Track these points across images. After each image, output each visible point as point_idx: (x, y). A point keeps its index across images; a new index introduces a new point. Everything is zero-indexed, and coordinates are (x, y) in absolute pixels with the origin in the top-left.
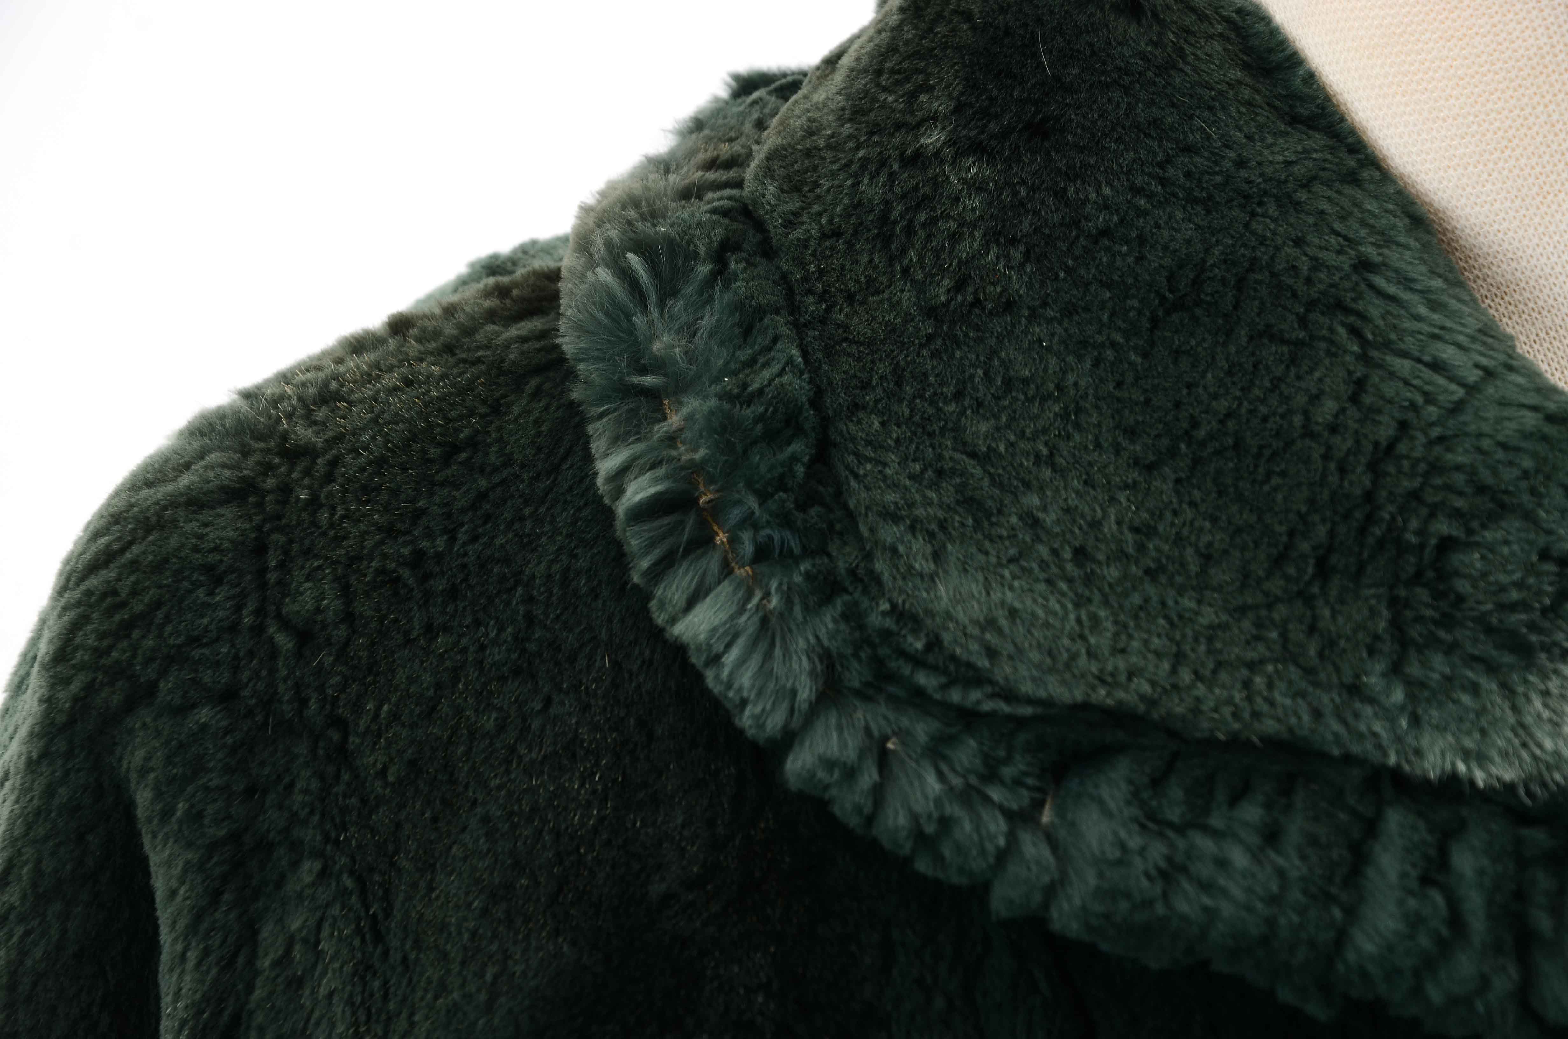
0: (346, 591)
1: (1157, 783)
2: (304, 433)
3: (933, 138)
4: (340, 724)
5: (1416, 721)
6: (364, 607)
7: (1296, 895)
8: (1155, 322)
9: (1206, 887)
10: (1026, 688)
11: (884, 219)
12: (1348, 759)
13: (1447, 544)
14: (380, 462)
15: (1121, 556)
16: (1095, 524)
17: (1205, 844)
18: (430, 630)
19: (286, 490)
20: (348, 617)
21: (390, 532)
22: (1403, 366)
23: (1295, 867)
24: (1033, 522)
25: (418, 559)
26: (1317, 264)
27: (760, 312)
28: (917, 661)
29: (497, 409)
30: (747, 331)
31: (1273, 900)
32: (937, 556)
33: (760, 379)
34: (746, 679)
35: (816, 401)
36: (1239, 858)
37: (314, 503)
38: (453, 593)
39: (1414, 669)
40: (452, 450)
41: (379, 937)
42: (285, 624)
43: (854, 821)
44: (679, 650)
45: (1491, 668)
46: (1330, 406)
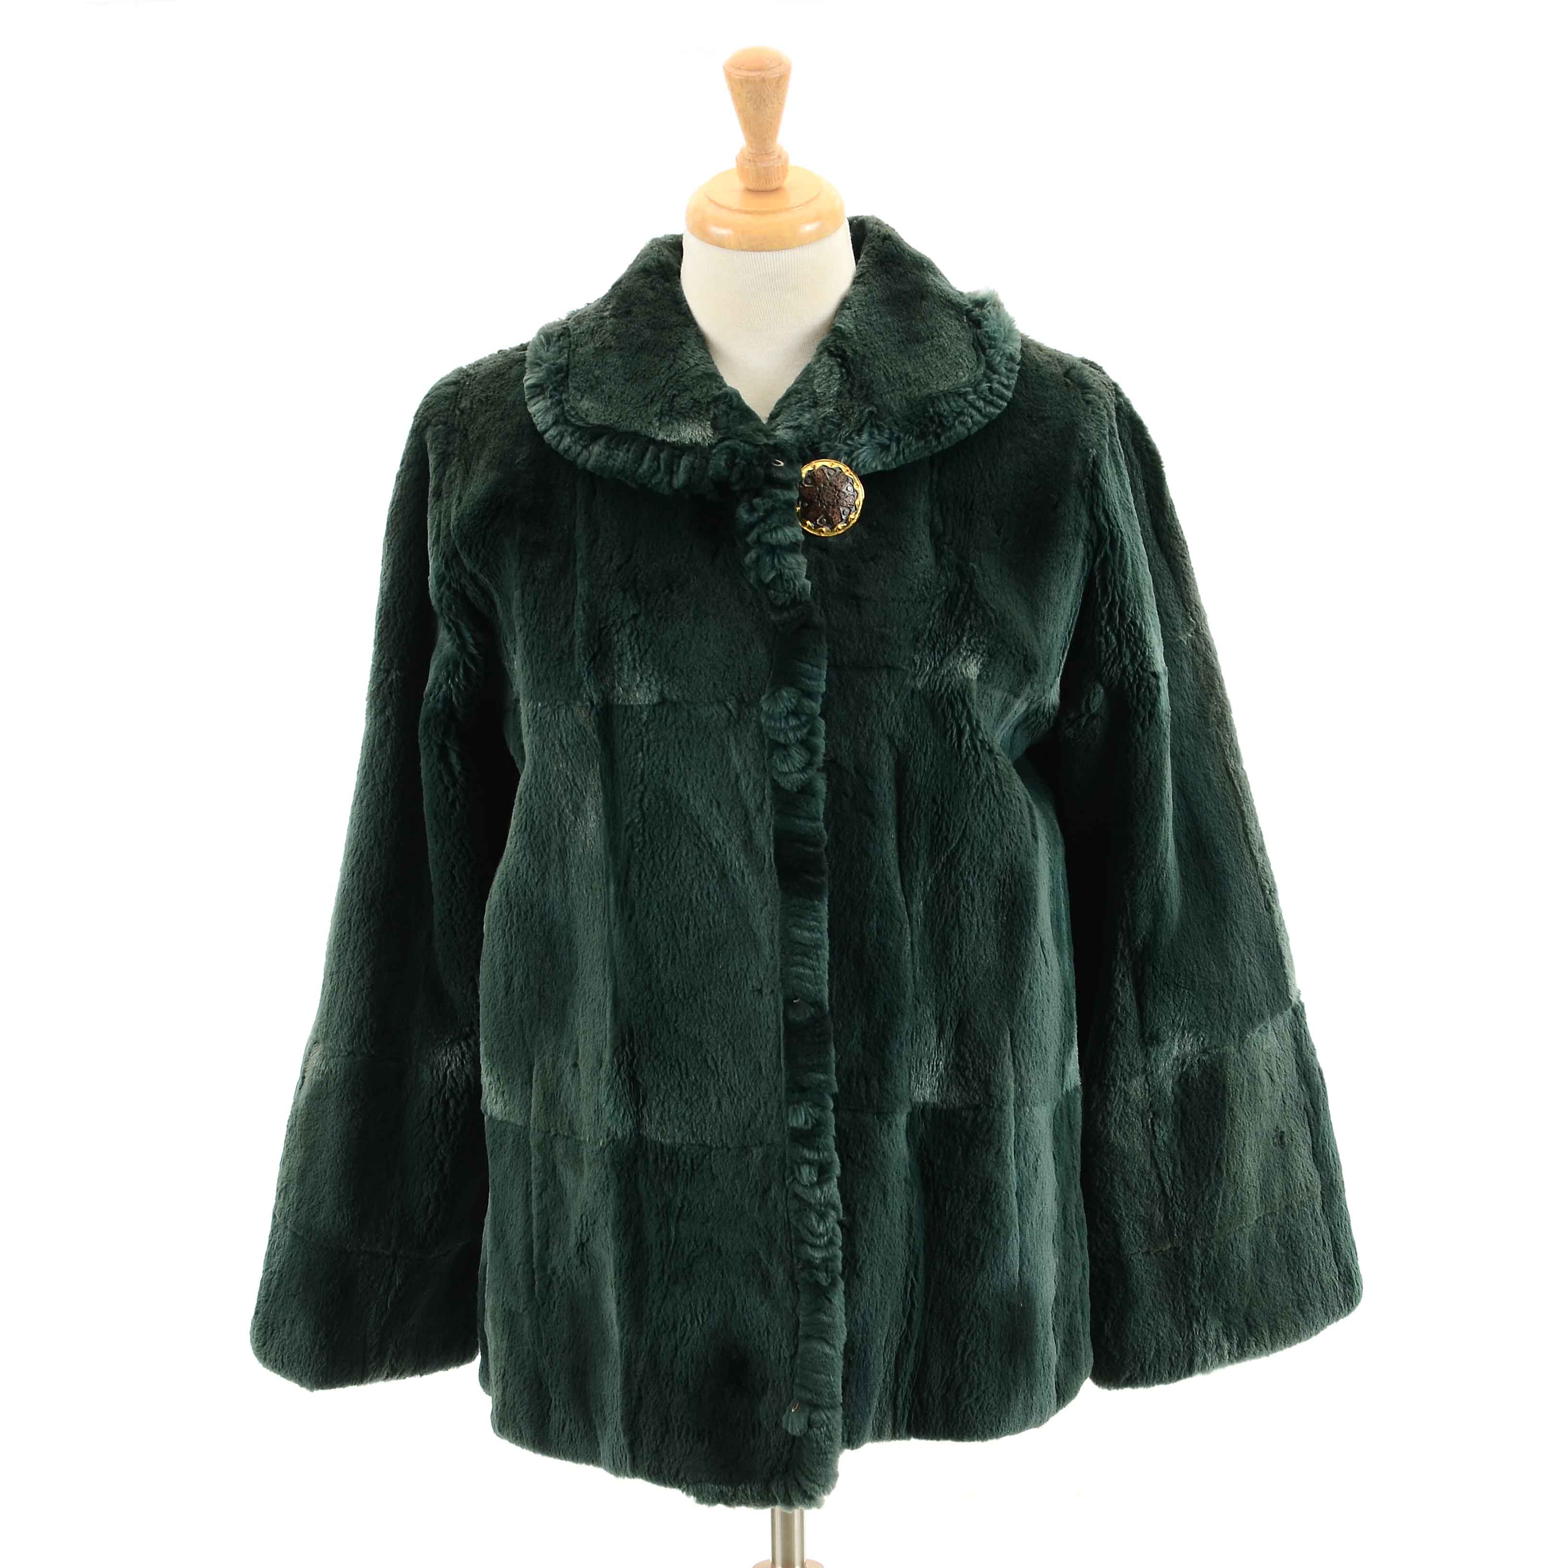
0: (472, 403)
1: (611, 440)
2: (471, 371)
3: (606, 314)
4: (467, 430)
5: (660, 429)
6: (474, 406)
7: (630, 461)
8: (637, 352)
9: (614, 460)
10: (591, 422)
11: (593, 330)
12: (645, 436)
13: (674, 396)
14: (484, 377)
15: (617, 398)
16: (614, 392)
17: (616, 452)
18: (486, 411)
19: (465, 383)
20: (471, 408)
21: (482, 391)
22: (681, 362)
23: (630, 455)
24: (603, 391)
25: (487, 397)
26: (671, 342)
27: (563, 348)
28: (573, 417)
29: (511, 368)
30: (560, 352)
31: (625, 462)
32: (582, 397)
33: (558, 361)
34: (540, 419)
35: (567, 366)
36: (621, 454)
37: (469, 385)
38: (492, 403)
39: (663, 420)
40: (498, 375)
41: (468, 473)
42: (459, 409)
43: (554, 447)
44: (530, 414)
45: (677, 420)
46: (663, 369)
